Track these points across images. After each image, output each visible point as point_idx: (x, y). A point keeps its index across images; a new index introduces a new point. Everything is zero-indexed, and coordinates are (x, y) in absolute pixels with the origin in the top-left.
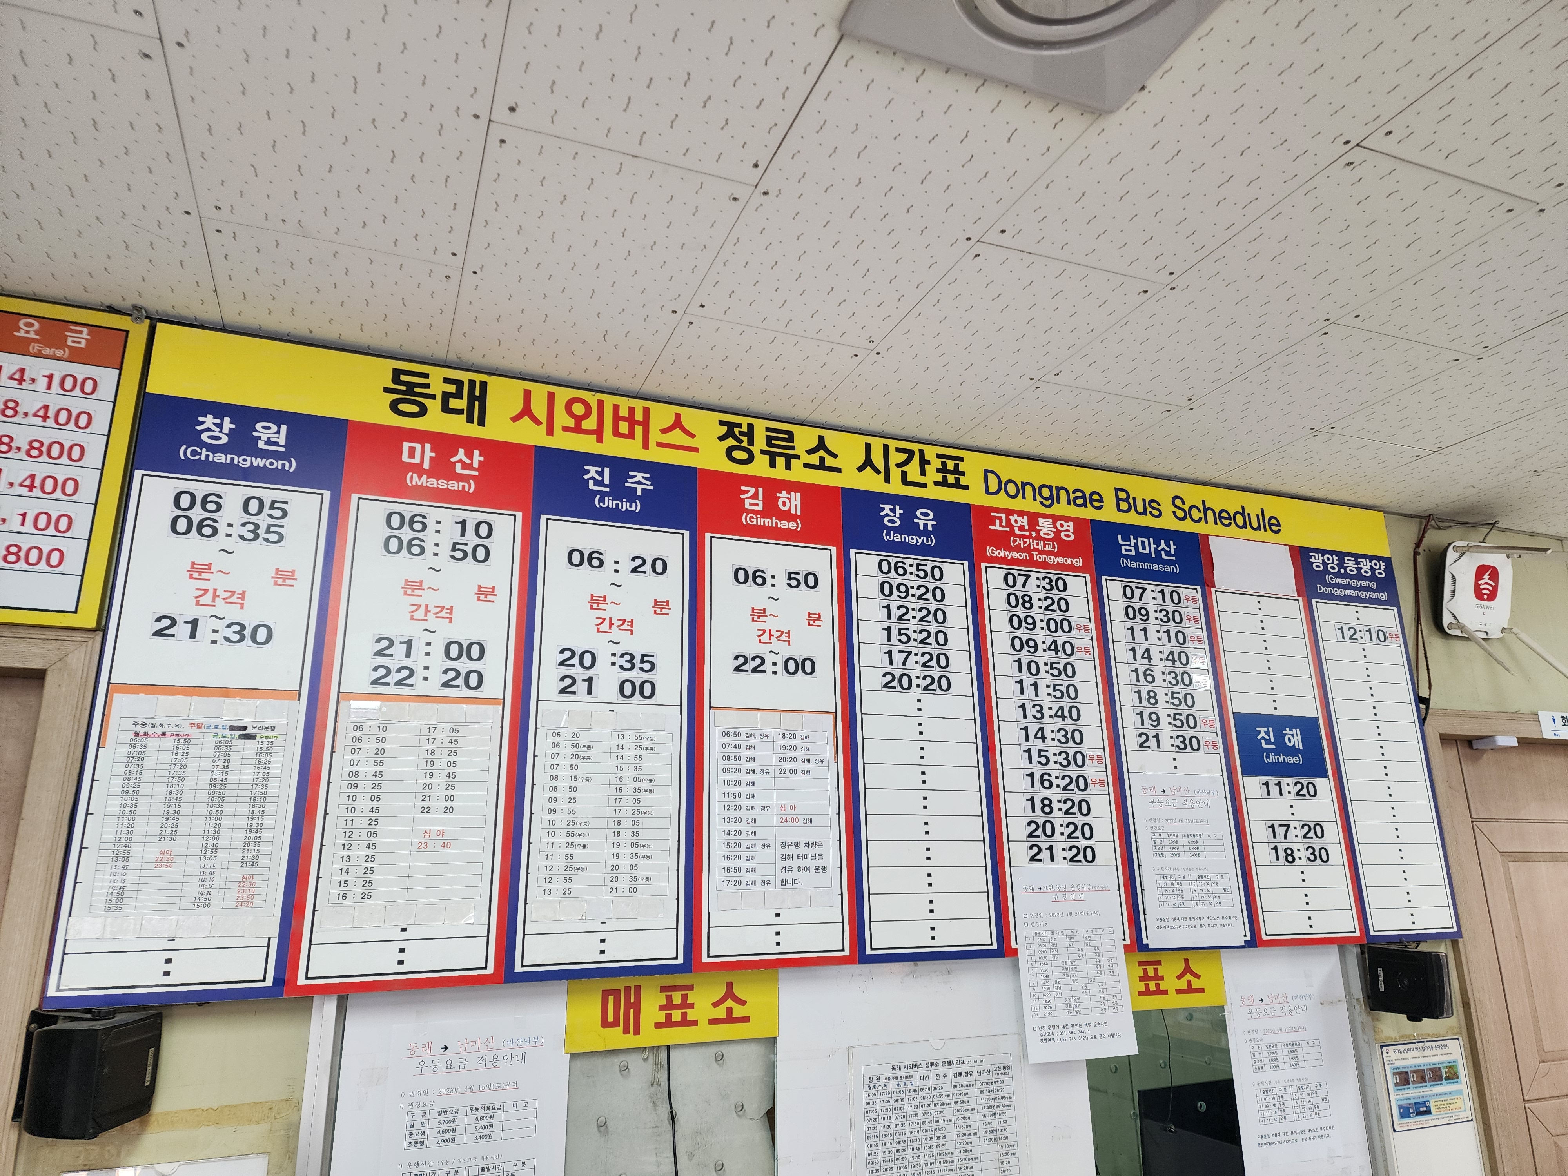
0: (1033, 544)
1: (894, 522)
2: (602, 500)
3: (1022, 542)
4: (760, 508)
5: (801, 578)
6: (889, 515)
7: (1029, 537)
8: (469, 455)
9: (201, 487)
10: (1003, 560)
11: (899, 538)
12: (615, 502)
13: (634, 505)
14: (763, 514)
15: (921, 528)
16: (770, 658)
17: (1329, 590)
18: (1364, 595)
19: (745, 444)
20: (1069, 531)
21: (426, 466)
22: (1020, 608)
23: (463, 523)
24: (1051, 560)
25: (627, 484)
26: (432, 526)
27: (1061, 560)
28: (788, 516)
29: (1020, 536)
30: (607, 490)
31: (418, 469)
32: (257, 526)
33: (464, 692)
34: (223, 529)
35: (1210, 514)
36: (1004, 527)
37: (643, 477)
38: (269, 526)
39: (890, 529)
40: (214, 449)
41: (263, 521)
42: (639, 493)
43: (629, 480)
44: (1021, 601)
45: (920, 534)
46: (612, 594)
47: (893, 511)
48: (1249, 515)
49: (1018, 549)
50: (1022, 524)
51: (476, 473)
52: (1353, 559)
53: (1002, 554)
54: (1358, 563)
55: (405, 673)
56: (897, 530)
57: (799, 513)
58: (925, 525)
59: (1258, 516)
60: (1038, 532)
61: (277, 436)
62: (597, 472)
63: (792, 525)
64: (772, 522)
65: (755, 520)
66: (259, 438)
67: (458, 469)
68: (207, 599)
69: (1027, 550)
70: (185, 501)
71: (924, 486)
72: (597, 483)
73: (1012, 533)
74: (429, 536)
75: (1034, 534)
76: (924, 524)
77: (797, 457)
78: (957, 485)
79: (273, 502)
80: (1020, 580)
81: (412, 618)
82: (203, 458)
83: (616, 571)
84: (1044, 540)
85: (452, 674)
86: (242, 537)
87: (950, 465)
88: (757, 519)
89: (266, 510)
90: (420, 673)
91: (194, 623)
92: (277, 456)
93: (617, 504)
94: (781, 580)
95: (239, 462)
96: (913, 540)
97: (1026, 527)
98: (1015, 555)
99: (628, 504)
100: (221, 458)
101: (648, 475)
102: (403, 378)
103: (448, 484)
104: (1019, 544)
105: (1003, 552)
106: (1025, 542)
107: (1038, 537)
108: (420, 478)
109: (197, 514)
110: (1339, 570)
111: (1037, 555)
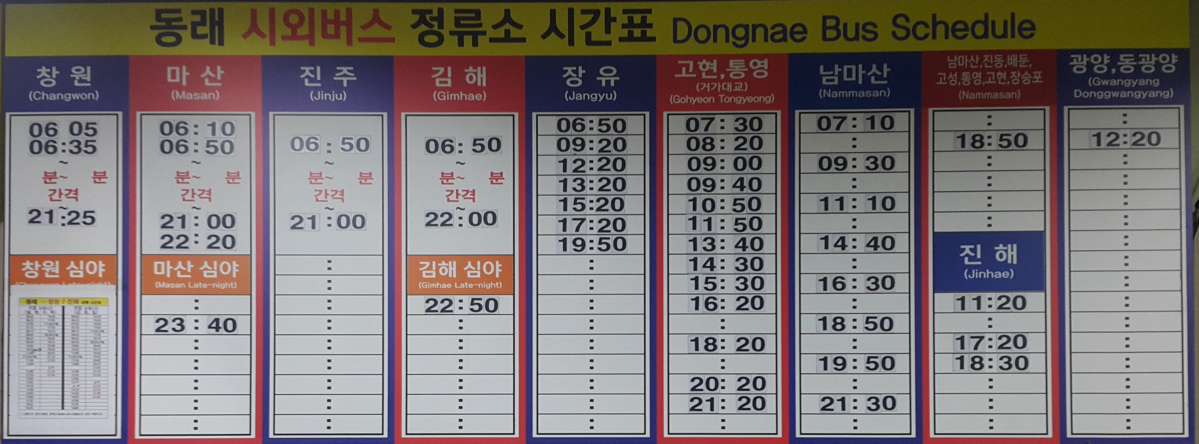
0: (719, 86)
1: (577, 82)
2: (315, 94)
3: (708, 86)
4: (449, 84)
5: (485, 143)
6: (572, 77)
7: (718, 80)
8: (214, 71)
9: (44, 120)
10: (688, 107)
11: (580, 97)
12: (326, 95)
13: (341, 95)
14: (451, 90)
15: (604, 84)
16: (456, 214)
17: (1090, 94)
18: (1137, 94)
19: (436, 28)
20: (763, 68)
21: (184, 83)
22: (701, 150)
23: (213, 125)
24: (739, 100)
25: (335, 78)
26: (192, 129)
27: (751, 99)
28: (475, 89)
29: (706, 81)
30: (320, 85)
31: (178, 87)
32: (79, 142)
33: (223, 251)
34: (60, 147)
35: (940, 29)
36: (690, 73)
37: (348, 71)
38: (87, 141)
39: (571, 90)
40: (49, 91)
41: (82, 138)
42: (345, 85)
43: (337, 75)
44: (702, 144)
45: (602, 91)
46: (326, 170)
47: (576, 72)
48: (993, 23)
49: (703, 94)
50: (711, 68)
51: (220, 84)
52: (1132, 55)
53: (686, 101)
54: (1138, 59)
55: (183, 239)
56: (578, 90)
57: (484, 84)
58: (608, 82)
59: (1005, 22)
60: (727, 74)
61: (85, 75)
62: (311, 71)
63: (478, 97)
64: (460, 96)
65: (445, 96)
66: (74, 78)
67: (207, 83)
68: (56, 197)
69: (714, 93)
70: (36, 131)
71: (609, 43)
72: (311, 80)
73: (699, 78)
74: (190, 138)
75: (723, 76)
76: (606, 81)
77: (484, 33)
78: (644, 38)
79: (88, 124)
80: (703, 124)
81: (184, 200)
82: (43, 98)
83: (329, 152)
84: (734, 81)
85: (214, 239)
86: (71, 151)
87: (637, 19)
88: (446, 94)
89: (84, 131)
90: (192, 239)
91: (51, 213)
92: (86, 90)
93: (328, 97)
94: (468, 146)
95: (64, 98)
96: (594, 97)
97: (715, 71)
98: (700, 100)
99: (336, 95)
100: (54, 97)
101: (352, 68)
102: (164, 16)
103: (200, 96)
104: (706, 89)
105: (687, 98)
106: (711, 86)
107: (728, 79)
108: (180, 93)
109: (44, 138)
110: (1109, 70)
111: (723, 98)
